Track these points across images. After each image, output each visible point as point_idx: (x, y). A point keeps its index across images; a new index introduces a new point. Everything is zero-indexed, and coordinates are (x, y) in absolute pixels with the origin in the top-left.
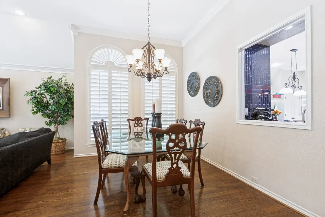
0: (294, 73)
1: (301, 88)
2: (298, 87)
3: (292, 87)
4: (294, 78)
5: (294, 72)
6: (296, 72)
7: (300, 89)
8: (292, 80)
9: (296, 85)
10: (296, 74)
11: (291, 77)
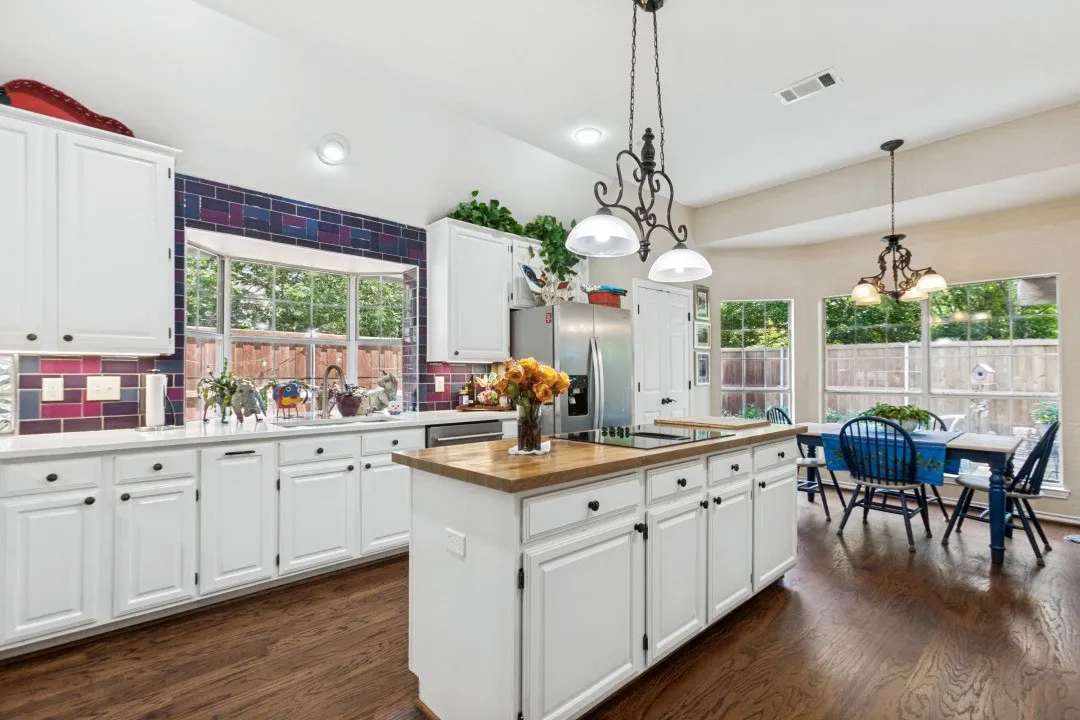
0: (649, 136)
1: (681, 236)
2: (671, 229)
3: (636, 216)
4: (647, 166)
5: (649, 130)
6: (656, 132)
7: (680, 245)
8: (639, 176)
9: (659, 211)
10: (656, 143)
11: (630, 152)
